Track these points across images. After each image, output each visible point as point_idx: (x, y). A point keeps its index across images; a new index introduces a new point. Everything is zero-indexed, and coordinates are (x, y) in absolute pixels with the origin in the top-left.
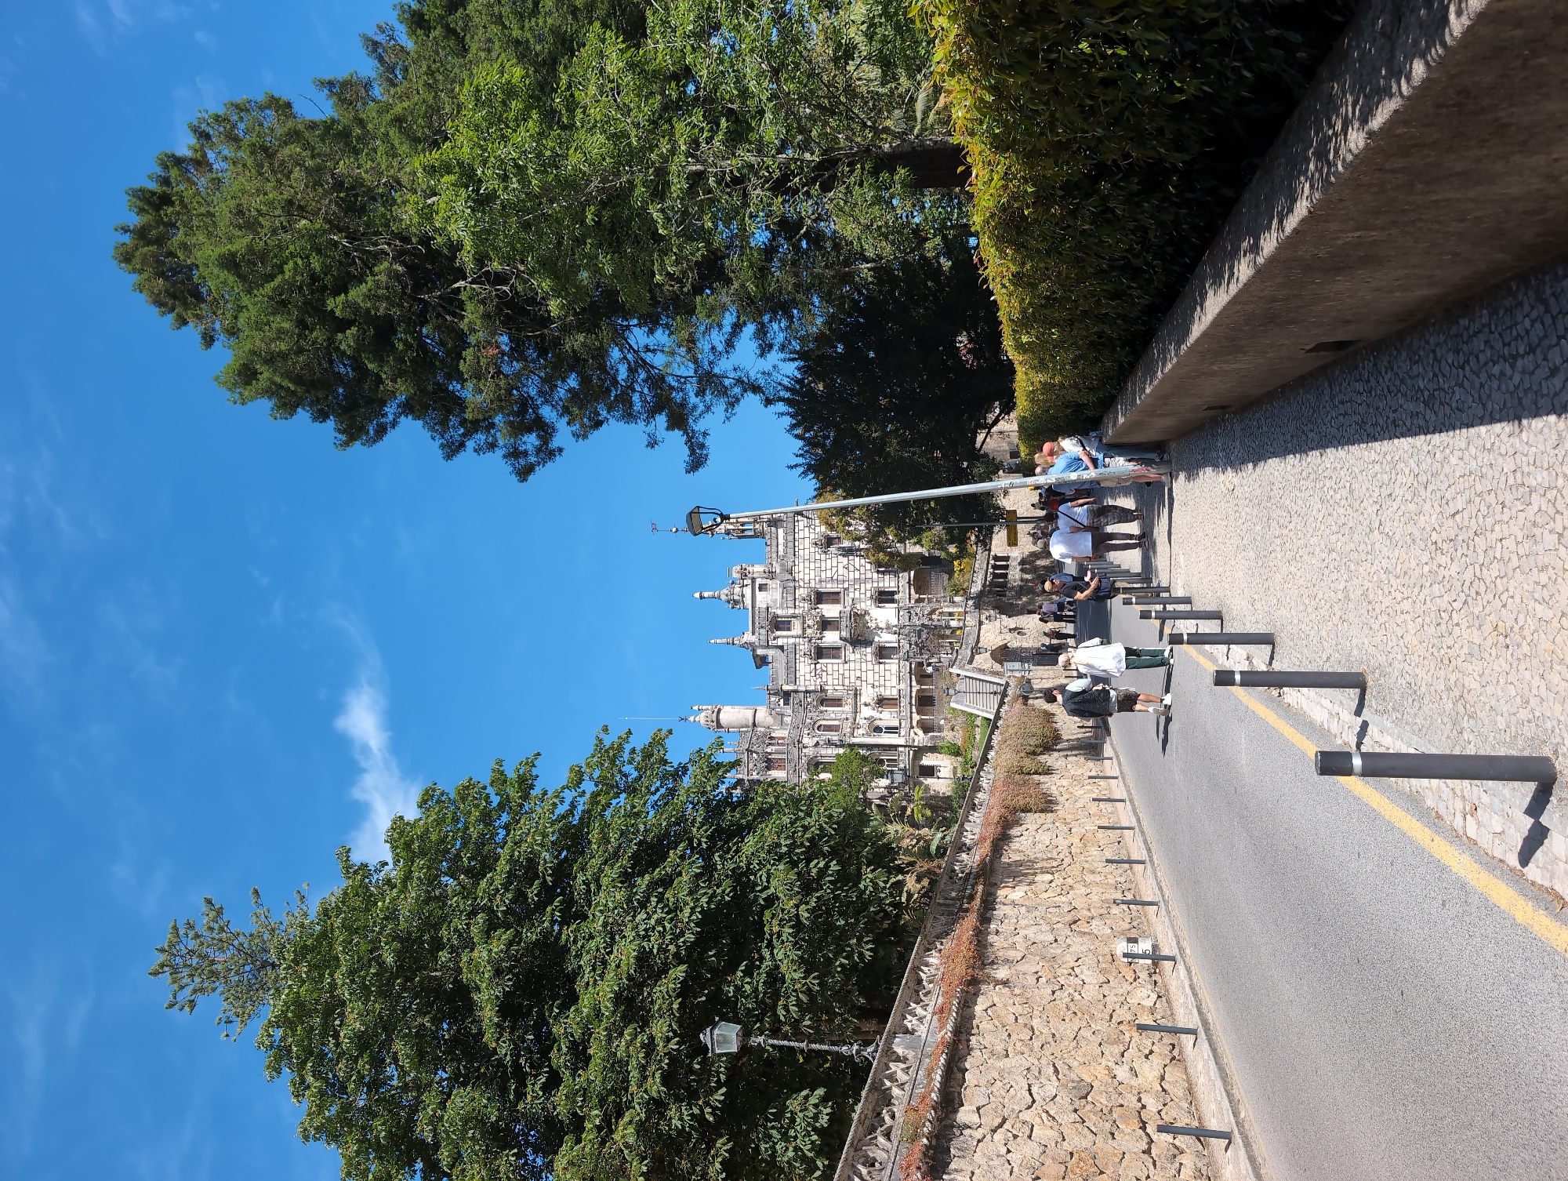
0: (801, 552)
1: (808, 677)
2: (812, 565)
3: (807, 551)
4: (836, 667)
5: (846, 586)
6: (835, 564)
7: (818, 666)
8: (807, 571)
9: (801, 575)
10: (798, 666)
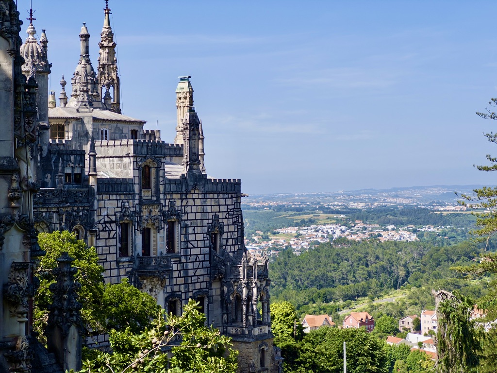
0: (208, 202)
1: (104, 212)
2: (198, 216)
3: (209, 209)
4: (113, 250)
5: (183, 260)
6: (200, 244)
7: (114, 225)
8: (194, 209)
9: (191, 202)
10: (114, 197)
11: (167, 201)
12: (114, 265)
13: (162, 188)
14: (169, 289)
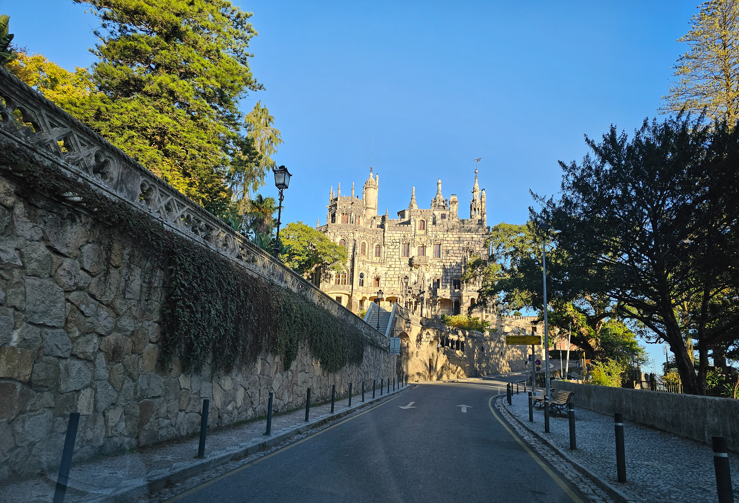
1: (392, 238)
9: (450, 236)
10: (399, 232)
11: (433, 235)
12: (397, 260)
13: (430, 229)
14: (433, 273)
